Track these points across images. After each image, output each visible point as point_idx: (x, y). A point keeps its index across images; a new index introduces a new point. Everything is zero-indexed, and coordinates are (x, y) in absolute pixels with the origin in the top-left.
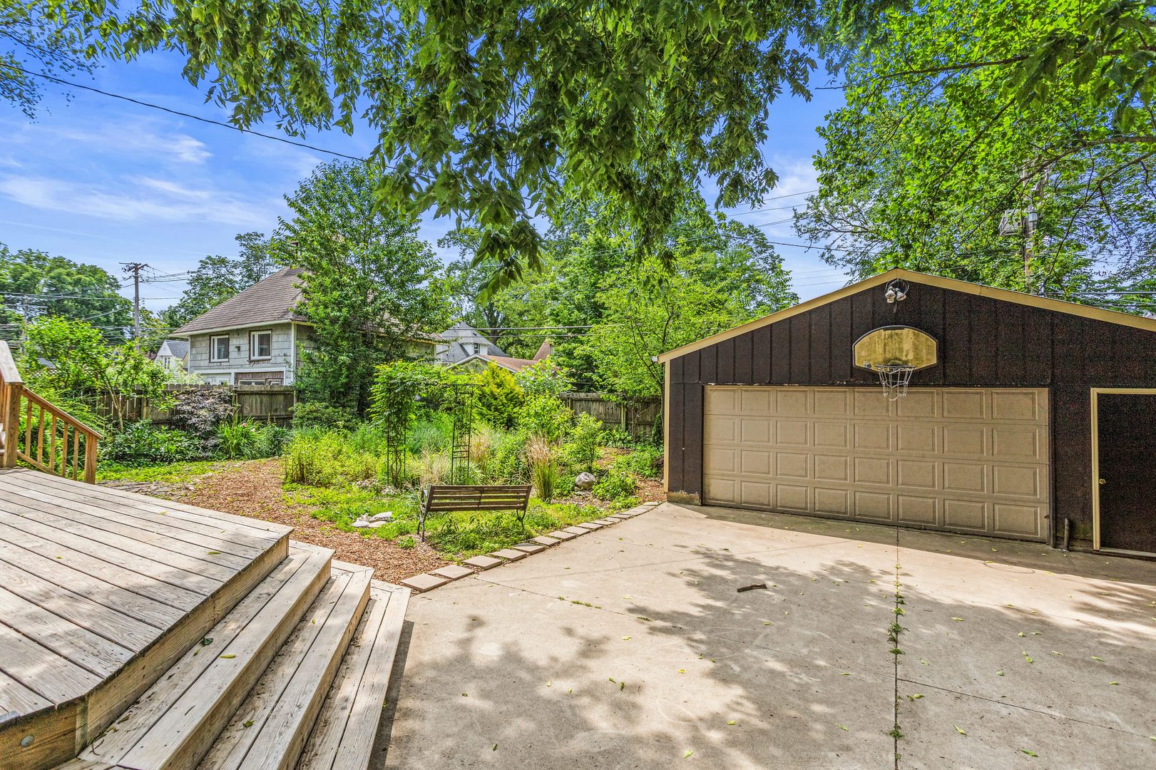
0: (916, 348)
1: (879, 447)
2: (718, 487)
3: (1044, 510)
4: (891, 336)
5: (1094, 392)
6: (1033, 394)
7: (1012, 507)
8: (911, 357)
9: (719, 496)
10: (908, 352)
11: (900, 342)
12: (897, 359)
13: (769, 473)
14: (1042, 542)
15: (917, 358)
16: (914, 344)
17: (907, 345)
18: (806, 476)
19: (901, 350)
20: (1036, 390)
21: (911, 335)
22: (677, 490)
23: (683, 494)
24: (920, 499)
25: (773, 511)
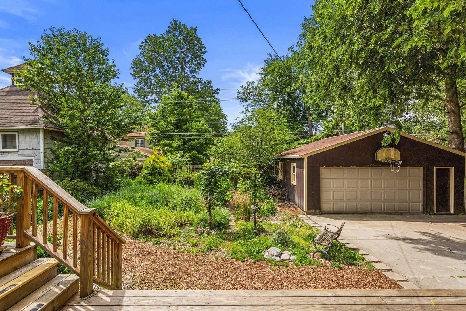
0: (395, 154)
1: (379, 188)
2: (325, 206)
3: (421, 204)
4: (388, 150)
5: (435, 168)
6: (419, 168)
7: (414, 203)
8: (393, 157)
9: (325, 210)
10: (392, 156)
11: (390, 152)
12: (389, 158)
13: (343, 199)
14: (421, 213)
15: (395, 157)
16: (394, 153)
17: (392, 154)
18: (356, 199)
19: (390, 155)
20: (420, 168)
21: (393, 150)
22: (311, 210)
23: (313, 211)
24: (391, 204)
25: (345, 213)
